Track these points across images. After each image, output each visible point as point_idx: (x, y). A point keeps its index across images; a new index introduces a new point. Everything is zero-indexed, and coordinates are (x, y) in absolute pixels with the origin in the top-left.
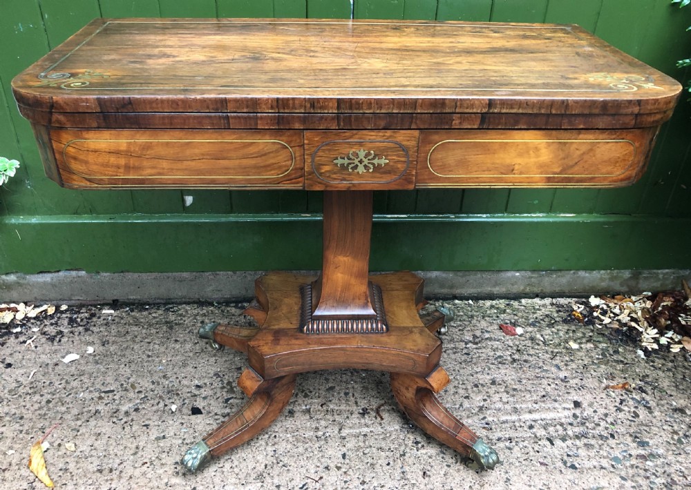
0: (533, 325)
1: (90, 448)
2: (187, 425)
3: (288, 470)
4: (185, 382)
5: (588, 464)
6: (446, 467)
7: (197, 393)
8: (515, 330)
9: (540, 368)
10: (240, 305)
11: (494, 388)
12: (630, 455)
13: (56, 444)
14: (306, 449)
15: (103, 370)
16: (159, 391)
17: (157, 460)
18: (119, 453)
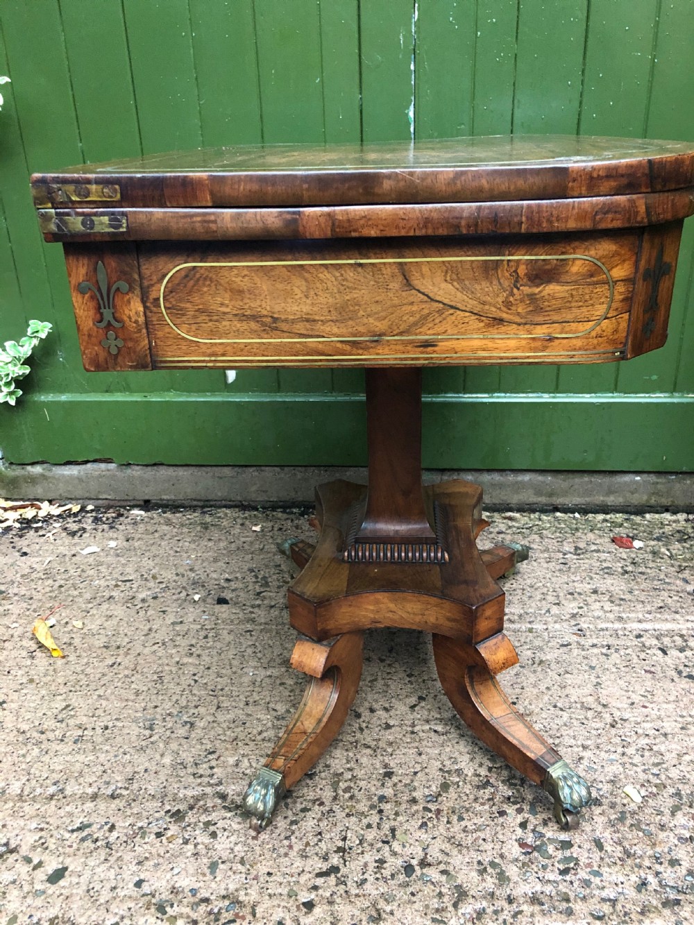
0: (658, 539)
1: (99, 627)
2: (209, 615)
4: (214, 576)
6: (519, 668)
7: (226, 585)
8: (631, 543)
9: (661, 580)
10: (288, 510)
11: (594, 597)
13: (63, 622)
15: (123, 562)
16: (184, 582)
17: (170, 642)
18: (129, 633)
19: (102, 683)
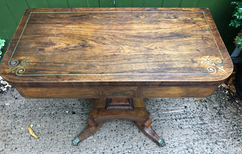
1: (44, 126)
2: (71, 118)
3: (101, 131)
4: (70, 103)
5: (185, 127)
7: (73, 106)
12: (198, 123)
13: (35, 125)
14: (106, 125)
16: (62, 106)
17: (64, 130)
18: (53, 127)
19: (51, 146)
